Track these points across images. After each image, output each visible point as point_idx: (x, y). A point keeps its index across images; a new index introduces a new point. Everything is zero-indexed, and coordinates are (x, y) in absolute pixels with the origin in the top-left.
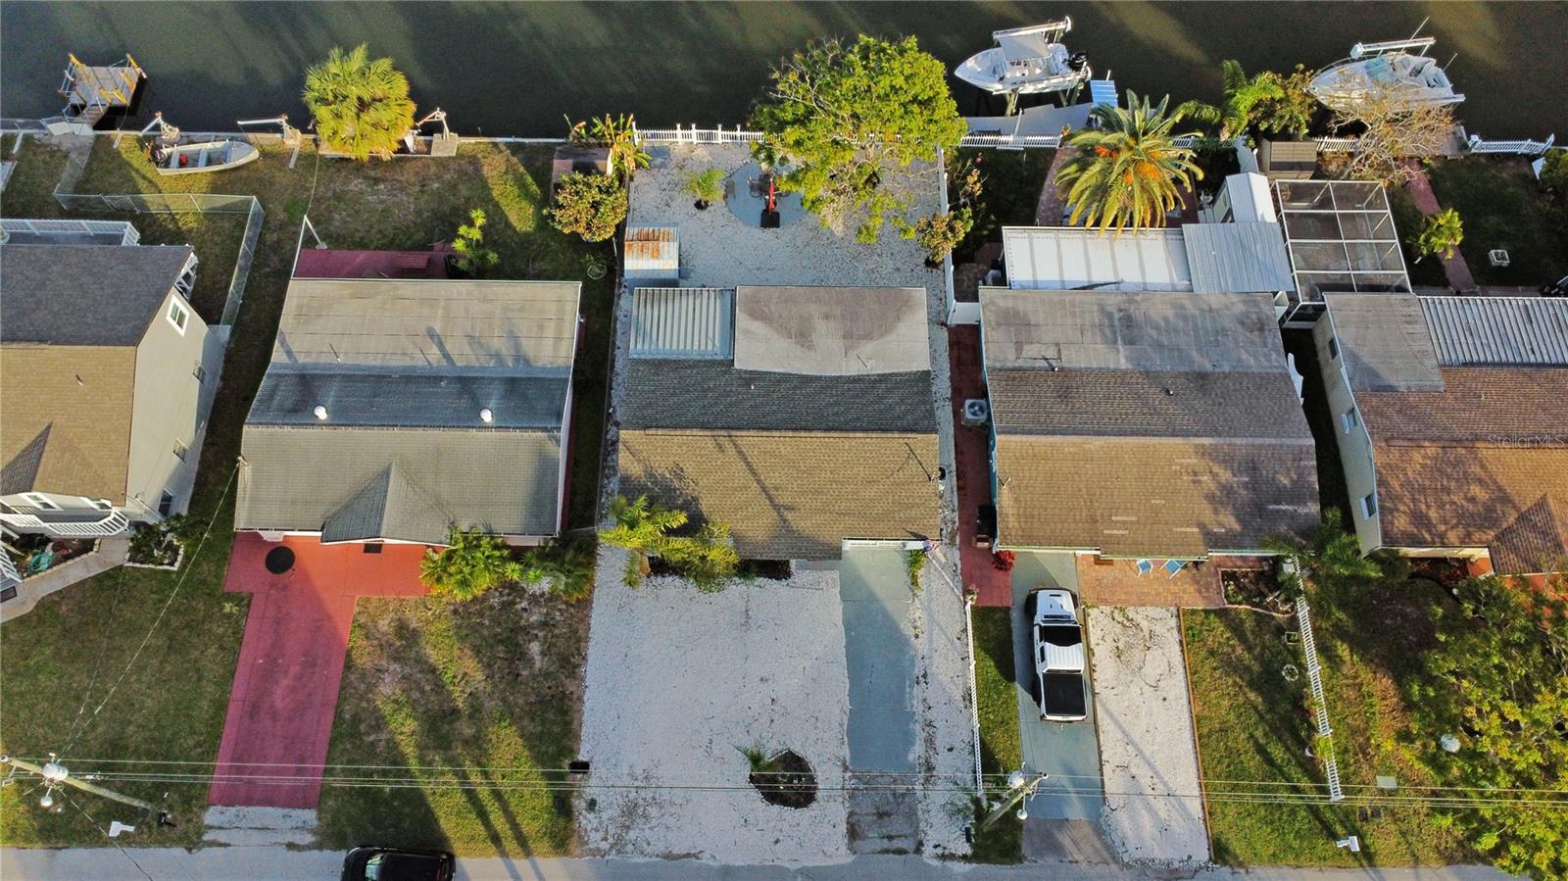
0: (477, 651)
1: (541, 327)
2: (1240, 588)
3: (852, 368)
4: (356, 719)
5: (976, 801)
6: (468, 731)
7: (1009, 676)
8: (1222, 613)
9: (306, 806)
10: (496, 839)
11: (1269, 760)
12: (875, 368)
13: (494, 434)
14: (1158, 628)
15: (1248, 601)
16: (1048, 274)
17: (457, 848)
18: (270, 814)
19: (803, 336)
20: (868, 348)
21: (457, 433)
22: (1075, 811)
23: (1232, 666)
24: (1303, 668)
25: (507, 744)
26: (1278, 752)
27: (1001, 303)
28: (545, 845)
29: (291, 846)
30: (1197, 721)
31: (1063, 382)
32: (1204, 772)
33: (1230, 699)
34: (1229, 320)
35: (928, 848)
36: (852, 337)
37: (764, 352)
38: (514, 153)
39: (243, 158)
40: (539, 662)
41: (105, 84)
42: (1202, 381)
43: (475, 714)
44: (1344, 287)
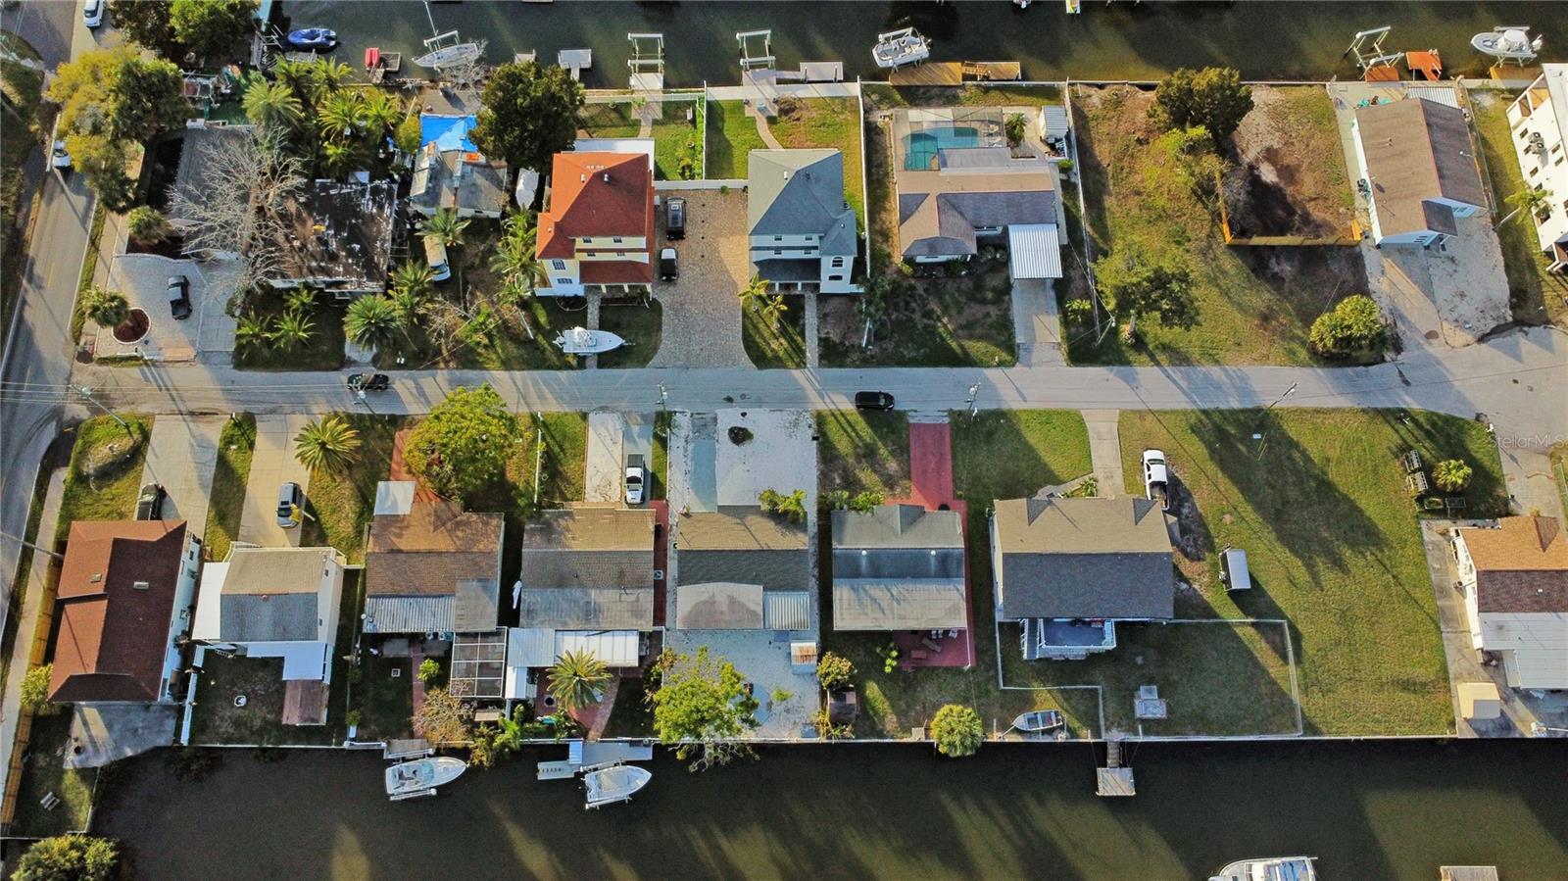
0: (860, 479)
1: (849, 605)
3: (713, 587)
4: (902, 453)
6: (859, 450)
7: (653, 475)
8: (567, 500)
9: (914, 424)
10: (843, 415)
11: (561, 447)
12: (701, 587)
13: (861, 546)
14: (593, 493)
16: (619, 639)
18: (925, 421)
19: (733, 601)
20: (704, 597)
21: (875, 546)
22: (636, 429)
23: (567, 480)
24: (540, 479)
25: (843, 445)
26: (557, 449)
27: (643, 624)
28: (824, 413)
29: (916, 412)
30: (584, 460)
31: (622, 582)
32: (585, 443)
33: (569, 467)
34: (542, 617)
35: (689, 415)
36: (712, 602)
37: (751, 594)
38: (882, 731)
39: (1020, 721)
40: (836, 475)
41: (1115, 782)
42: (561, 582)
43: (858, 458)
44: (486, 635)
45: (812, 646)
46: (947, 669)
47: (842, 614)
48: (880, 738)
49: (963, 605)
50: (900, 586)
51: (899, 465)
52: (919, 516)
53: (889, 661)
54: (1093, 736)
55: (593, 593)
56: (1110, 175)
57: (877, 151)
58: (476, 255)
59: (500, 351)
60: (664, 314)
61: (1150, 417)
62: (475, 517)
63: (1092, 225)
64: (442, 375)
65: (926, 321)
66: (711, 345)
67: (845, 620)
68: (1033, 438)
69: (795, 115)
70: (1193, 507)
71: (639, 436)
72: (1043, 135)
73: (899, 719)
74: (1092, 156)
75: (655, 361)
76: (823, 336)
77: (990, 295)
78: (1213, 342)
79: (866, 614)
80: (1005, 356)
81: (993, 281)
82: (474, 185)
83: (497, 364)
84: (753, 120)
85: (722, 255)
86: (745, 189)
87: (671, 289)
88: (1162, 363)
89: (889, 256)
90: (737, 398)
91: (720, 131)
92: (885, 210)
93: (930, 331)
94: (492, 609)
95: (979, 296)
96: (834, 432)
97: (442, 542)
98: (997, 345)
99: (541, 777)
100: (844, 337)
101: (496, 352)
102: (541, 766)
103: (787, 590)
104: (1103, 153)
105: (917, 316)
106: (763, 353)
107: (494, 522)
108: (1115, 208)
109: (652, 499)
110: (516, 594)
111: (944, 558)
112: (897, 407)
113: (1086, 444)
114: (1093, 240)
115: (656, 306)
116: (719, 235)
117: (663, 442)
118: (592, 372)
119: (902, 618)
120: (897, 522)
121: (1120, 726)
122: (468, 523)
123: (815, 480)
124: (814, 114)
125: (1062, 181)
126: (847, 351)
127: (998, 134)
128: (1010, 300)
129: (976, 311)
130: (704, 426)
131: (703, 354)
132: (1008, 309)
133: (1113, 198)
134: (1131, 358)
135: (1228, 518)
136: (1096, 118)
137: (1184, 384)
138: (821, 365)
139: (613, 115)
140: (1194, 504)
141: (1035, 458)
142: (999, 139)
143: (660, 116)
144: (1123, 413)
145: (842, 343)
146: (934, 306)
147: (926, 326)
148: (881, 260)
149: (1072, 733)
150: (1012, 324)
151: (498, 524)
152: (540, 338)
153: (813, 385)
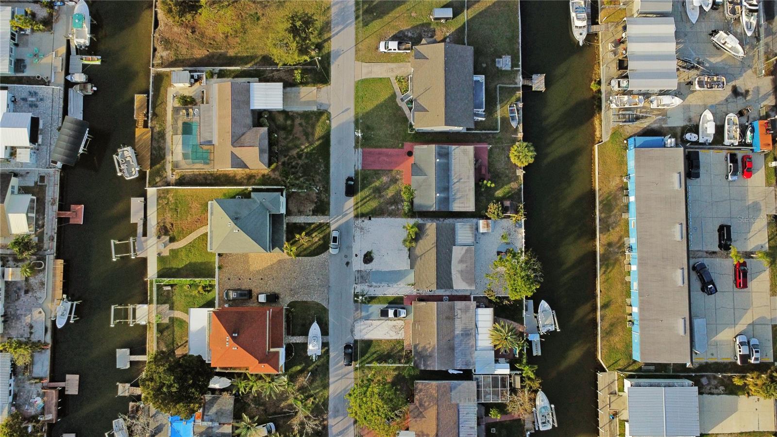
0: (393, 196)
1: (462, 203)
2: (408, 353)
3: (454, 272)
4: (378, 174)
5: (365, 295)
6: (376, 196)
7: (390, 303)
8: (403, 349)
9: (362, 167)
10: (357, 204)
12: (454, 277)
13: (434, 196)
14: (400, 335)
15: (406, 354)
16: (480, 318)
17: (355, 197)
18: (360, 161)
19: (461, 261)
20: (459, 276)
21: (434, 189)
22: (364, 314)
23: (392, 349)
24: (392, 363)
25: (373, 204)
26: (375, 356)
27: (472, 306)
28: (356, 213)
29: (355, 165)
30: (381, 341)
31: (451, 318)
33: (386, 348)
34: (468, 358)
35: (356, 285)
36: (461, 272)
37: (457, 252)
38: (518, 190)
39: (514, 124)
40: (390, 208)
41: (538, 83)
42: (452, 349)
43: (380, 197)
44: (478, 386)
45: (481, 222)
46: (489, 157)
47: (467, 207)
48: (521, 191)
49: (462, 147)
50: (453, 178)
51: (385, 176)
52: (417, 166)
53: (489, 185)
54: (519, 90)
55: (457, 332)
56: (215, 51)
57: (196, 180)
58: (257, 408)
59: (318, 390)
60: (297, 300)
61: (360, 46)
62: (417, 397)
63: (246, 64)
64: (331, 422)
65: (303, 157)
66: (316, 274)
67: (470, 206)
68: (370, 106)
69: (169, 226)
70: (408, 30)
71: (368, 312)
72: (188, 85)
73: (512, 181)
74: (202, 59)
75: (324, 304)
76: (311, 213)
77: (289, 122)
78: (318, 9)
79: (467, 195)
80: (324, 117)
81: (281, 119)
82: (216, 413)
83: (325, 392)
84: (172, 251)
85: (261, 268)
86: (219, 255)
87: (282, 296)
88: (329, 36)
89: (263, 175)
90: (346, 260)
91: (179, 270)
92: (235, 176)
93: (309, 155)
94: (465, 383)
95: (289, 128)
96: (366, 209)
97: (431, 413)
98: (318, 120)
99: (540, 354)
100: (312, 202)
101: (318, 392)
102: (535, 354)
103: (455, 234)
104: (200, 53)
105: (300, 162)
106: (320, 245)
107: (420, 386)
108: (236, 50)
109: (403, 304)
110: (456, 372)
111: (440, 155)
112: (353, 175)
113: (374, 80)
114: (256, 64)
115: (292, 305)
116: (248, 270)
117: (371, 299)
118: (331, 339)
119: (468, 178)
120: (421, 178)
121: (514, 78)
122: (420, 401)
123: (393, 219)
124: (169, 215)
125: (218, 77)
126: (320, 201)
127: (187, 110)
128: (292, 112)
129: (298, 130)
130: (362, 277)
131: (321, 277)
132: (297, 113)
133: (229, 51)
134: (327, 52)
135: (413, 14)
136: (176, 55)
137: (340, 27)
138: (328, 215)
139: (165, 333)
140: (406, 30)
141: (382, 106)
142: (190, 110)
143: (167, 306)
144: (357, 59)
145: (316, 203)
146: (294, 152)
147: (306, 157)
148: (265, 180)
149: (518, 100)
150: (306, 111)
151: (420, 384)
152: (310, 368)
153: (340, 219)
